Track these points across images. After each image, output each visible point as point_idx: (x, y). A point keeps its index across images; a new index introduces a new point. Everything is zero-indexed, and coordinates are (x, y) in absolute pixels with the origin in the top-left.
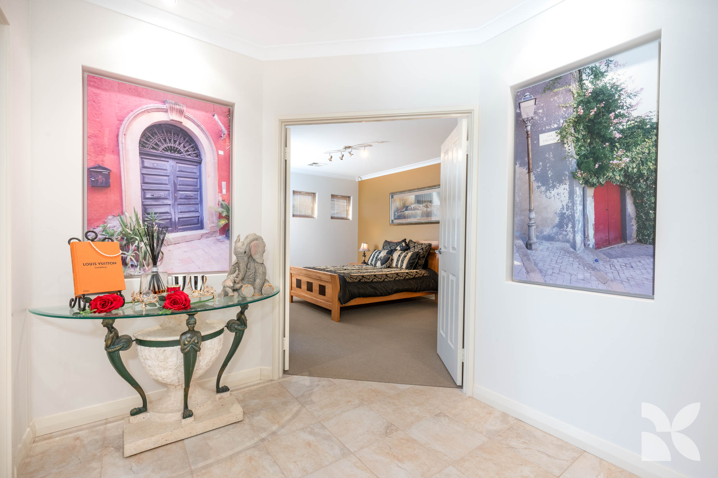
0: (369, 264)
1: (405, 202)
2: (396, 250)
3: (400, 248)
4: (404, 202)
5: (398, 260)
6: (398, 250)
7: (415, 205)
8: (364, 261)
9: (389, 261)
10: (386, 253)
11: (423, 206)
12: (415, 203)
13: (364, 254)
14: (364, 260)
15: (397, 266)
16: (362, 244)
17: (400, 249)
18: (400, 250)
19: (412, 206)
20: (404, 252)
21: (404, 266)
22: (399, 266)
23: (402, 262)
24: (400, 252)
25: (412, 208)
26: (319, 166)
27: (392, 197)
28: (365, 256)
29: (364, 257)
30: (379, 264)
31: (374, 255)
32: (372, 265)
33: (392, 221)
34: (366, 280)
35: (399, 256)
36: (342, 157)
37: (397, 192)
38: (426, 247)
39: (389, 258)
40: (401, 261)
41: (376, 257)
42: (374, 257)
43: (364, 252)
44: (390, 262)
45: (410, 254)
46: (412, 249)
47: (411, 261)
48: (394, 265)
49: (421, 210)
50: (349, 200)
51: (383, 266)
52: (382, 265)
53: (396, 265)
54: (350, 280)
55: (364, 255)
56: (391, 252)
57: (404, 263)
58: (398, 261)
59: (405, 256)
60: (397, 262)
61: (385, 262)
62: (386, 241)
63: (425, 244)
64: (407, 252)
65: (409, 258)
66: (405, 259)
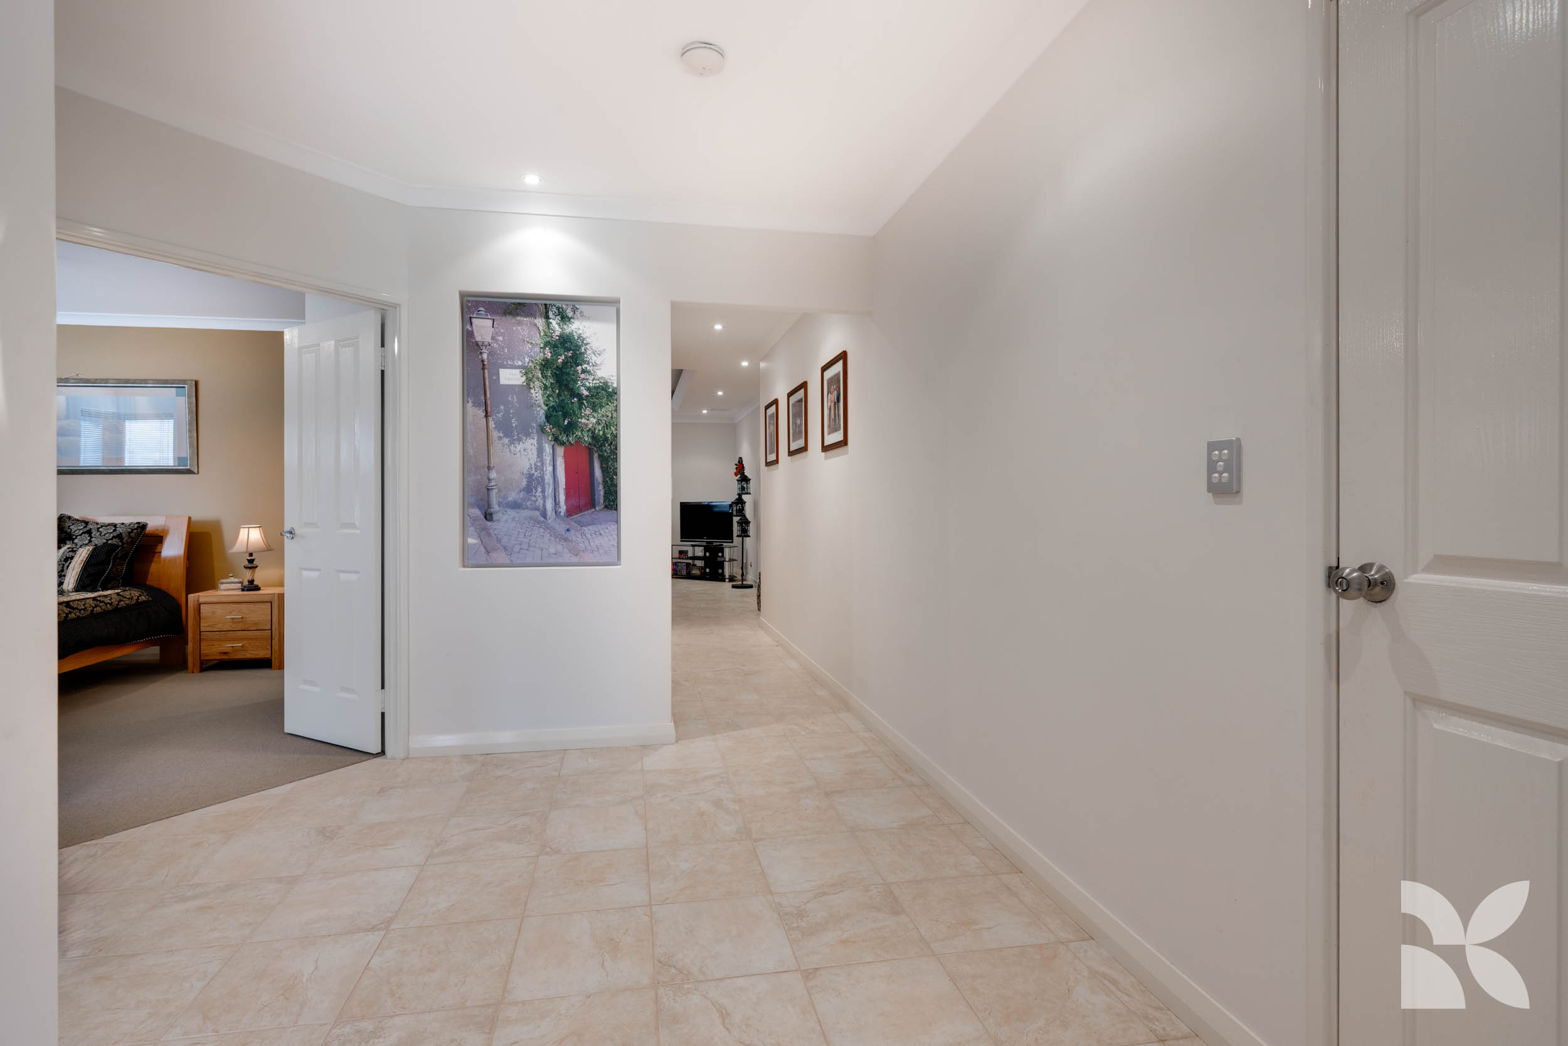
21: (70, 583)
38: (130, 533)
45: (84, 553)
47: (91, 569)
57: (68, 576)
59: (69, 559)
63: (123, 524)
64: (73, 548)
65: (83, 562)
66: (68, 567)
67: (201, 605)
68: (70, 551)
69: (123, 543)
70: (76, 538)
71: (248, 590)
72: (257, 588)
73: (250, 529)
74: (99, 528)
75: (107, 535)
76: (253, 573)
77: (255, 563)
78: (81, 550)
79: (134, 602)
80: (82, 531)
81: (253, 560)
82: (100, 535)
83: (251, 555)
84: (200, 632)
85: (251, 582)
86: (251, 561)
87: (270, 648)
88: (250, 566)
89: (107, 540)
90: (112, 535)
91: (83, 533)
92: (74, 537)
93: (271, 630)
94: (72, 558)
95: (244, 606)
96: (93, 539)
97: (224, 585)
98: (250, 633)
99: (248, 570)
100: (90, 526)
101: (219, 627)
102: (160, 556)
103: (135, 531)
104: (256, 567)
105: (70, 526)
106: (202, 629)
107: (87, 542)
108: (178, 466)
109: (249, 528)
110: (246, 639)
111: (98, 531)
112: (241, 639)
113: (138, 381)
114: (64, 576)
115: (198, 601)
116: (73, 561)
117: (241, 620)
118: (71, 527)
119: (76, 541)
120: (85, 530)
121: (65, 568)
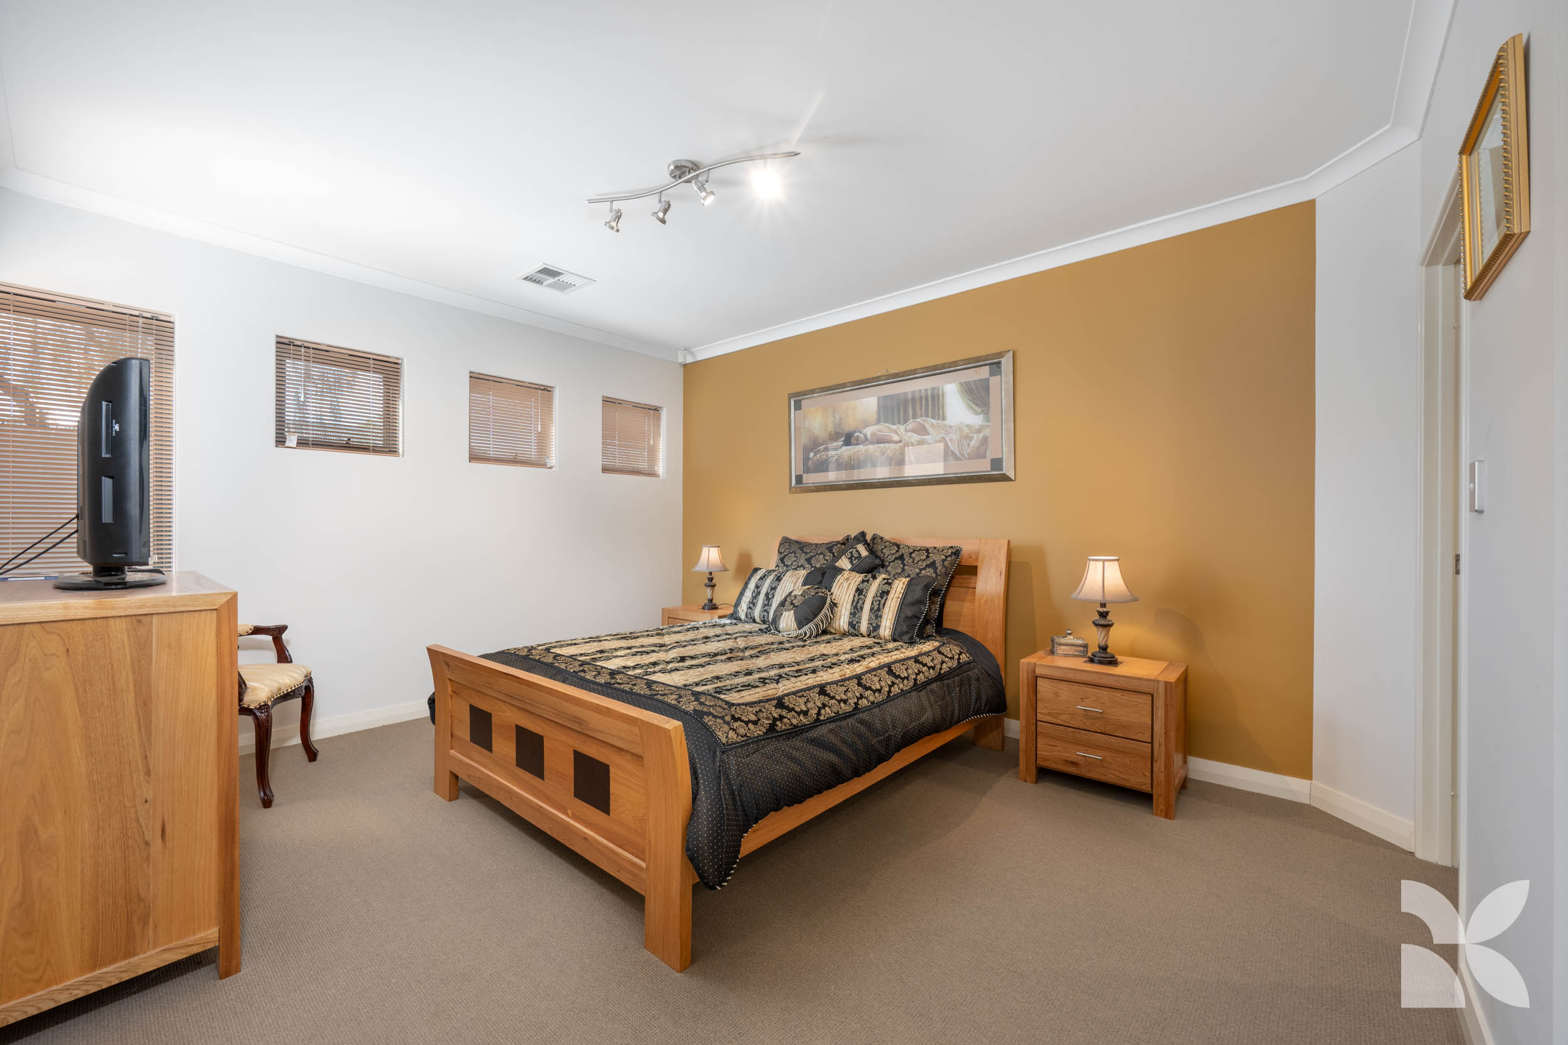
0: (743, 617)
1: (841, 419)
2: (840, 571)
3: (851, 562)
4: (837, 420)
5: (855, 607)
6: (844, 570)
7: (878, 427)
8: (711, 600)
9: (825, 610)
10: (801, 580)
11: (906, 431)
12: (878, 421)
13: (711, 580)
14: (709, 597)
15: (853, 630)
16: (705, 550)
17: (849, 566)
18: (852, 570)
19: (869, 431)
20: (874, 578)
21: (886, 627)
22: (864, 627)
23: (876, 612)
24: (859, 578)
25: (869, 436)
26: (564, 287)
27: (798, 406)
28: (714, 586)
29: (709, 591)
30: (788, 621)
31: (757, 587)
32: (754, 621)
33: (799, 479)
34: (794, 722)
35: (859, 591)
36: (665, 211)
37: (813, 391)
38: (944, 561)
39: (824, 600)
40: (872, 609)
41: (767, 594)
42: (759, 593)
43: (711, 573)
44: (829, 614)
45: (899, 587)
46: (895, 568)
47: (909, 612)
48: (842, 621)
49: (900, 441)
50: (658, 419)
51: (806, 628)
52: (800, 624)
53: (851, 624)
54: (731, 734)
55: (711, 583)
56: (822, 577)
57: (885, 617)
58: (856, 609)
59: (884, 594)
60: (853, 614)
61: (810, 617)
62: (786, 541)
63: (935, 548)
64: (888, 579)
65: (899, 600)
66: (884, 604)
67: (1038, 678)
68: (886, 583)
69: (937, 575)
70: (889, 565)
71: (1101, 663)
72: (1113, 662)
73: (1106, 563)
74: (911, 554)
75: (920, 563)
76: (1107, 634)
77: (1109, 618)
78: (896, 582)
79: (955, 664)
80: (894, 556)
81: (1107, 613)
82: (913, 562)
83: (1103, 605)
84: (1037, 721)
85: (1104, 649)
86: (1104, 615)
87: (1148, 774)
88: (1102, 622)
89: (921, 570)
90: (925, 564)
91: (896, 559)
92: (888, 563)
93: (1152, 743)
94: (888, 593)
95: (1105, 694)
96: (906, 567)
97: (1062, 647)
98: (1113, 740)
99: (1101, 629)
100: (902, 551)
101: (1063, 719)
102: (974, 593)
103: (949, 559)
104: (1111, 625)
105: (882, 549)
106: (1039, 717)
107: (899, 571)
108: (992, 470)
109: (1104, 561)
110: (1108, 749)
111: (911, 557)
112: (1099, 747)
113: (947, 365)
114: (881, 617)
115: (1034, 671)
116: (889, 597)
117: (1100, 715)
118: (884, 551)
119: (889, 569)
120: (897, 556)
121: (881, 607)
